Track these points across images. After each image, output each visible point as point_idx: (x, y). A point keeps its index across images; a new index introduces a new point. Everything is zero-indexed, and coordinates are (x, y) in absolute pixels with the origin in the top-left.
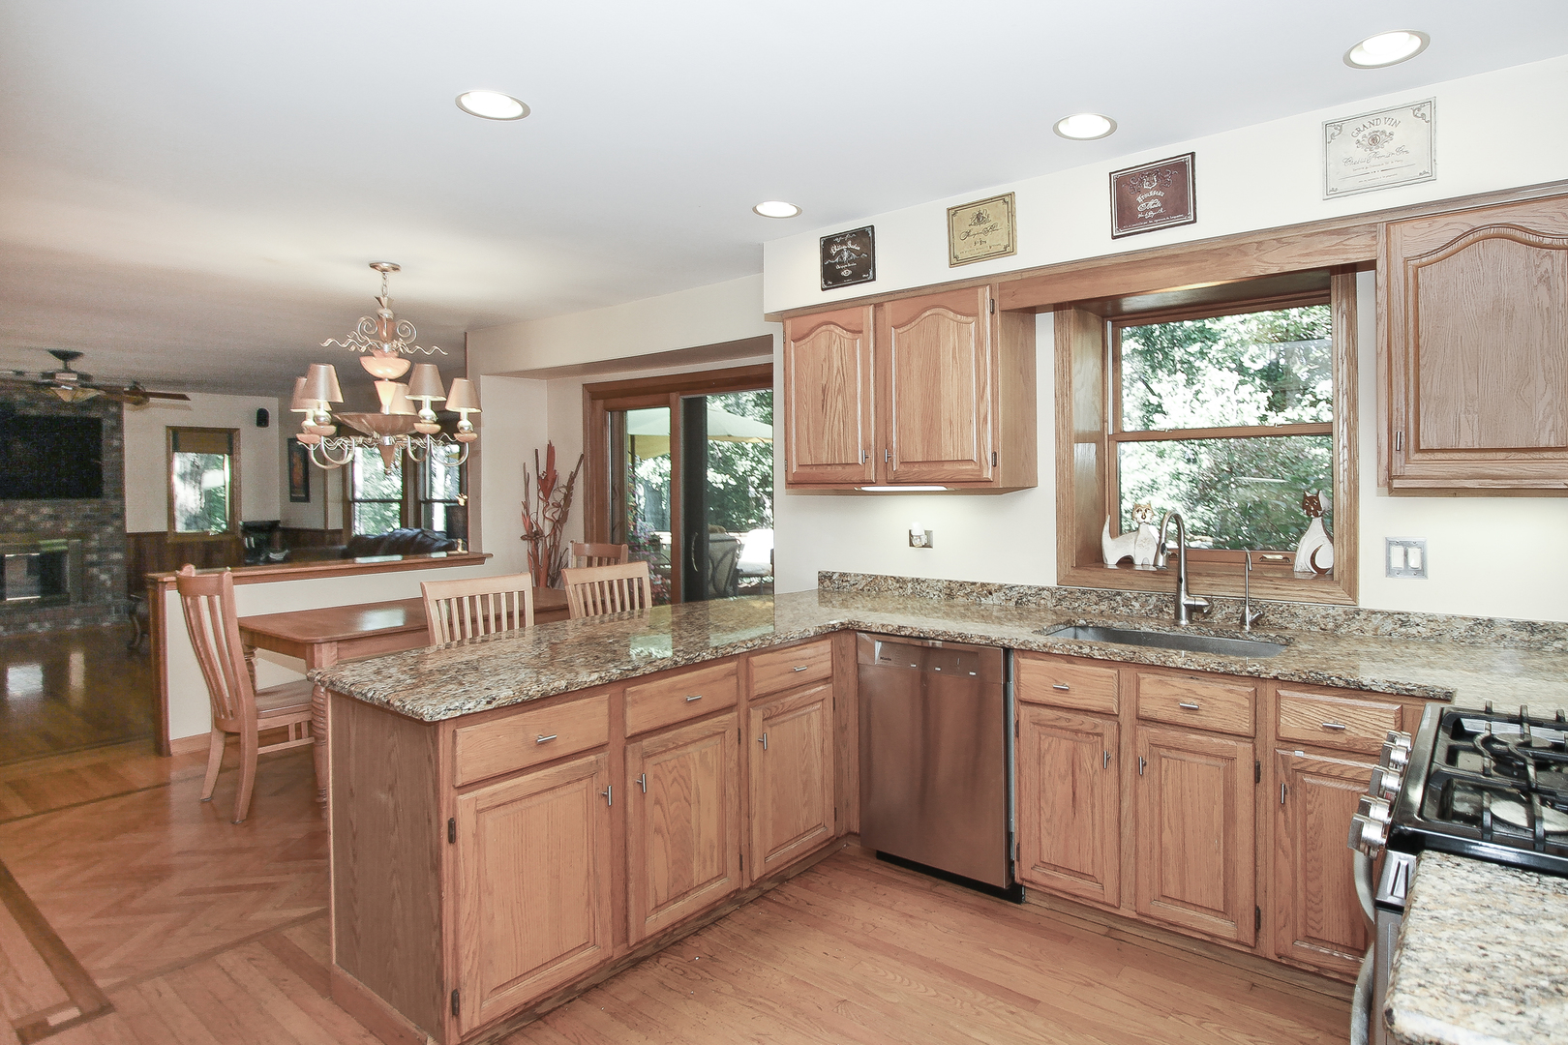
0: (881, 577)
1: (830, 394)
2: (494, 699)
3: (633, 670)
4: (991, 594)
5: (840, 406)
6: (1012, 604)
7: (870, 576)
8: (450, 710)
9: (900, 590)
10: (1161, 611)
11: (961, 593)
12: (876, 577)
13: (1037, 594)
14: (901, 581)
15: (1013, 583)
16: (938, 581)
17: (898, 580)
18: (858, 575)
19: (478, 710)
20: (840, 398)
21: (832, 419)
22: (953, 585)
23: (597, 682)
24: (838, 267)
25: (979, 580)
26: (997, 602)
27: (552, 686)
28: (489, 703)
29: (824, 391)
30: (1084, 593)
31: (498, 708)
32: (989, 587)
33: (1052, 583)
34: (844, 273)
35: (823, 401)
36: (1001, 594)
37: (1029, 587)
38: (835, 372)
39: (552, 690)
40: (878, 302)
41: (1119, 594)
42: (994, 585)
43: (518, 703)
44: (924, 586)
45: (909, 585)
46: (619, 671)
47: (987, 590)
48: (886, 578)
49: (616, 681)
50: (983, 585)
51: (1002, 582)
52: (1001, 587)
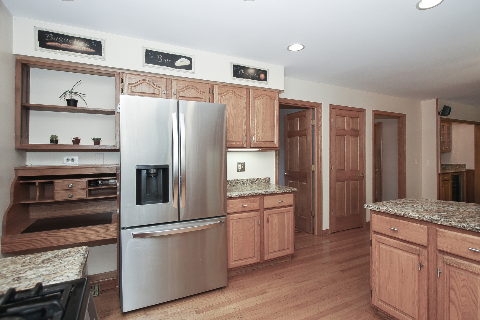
2: (379, 208)
3: (436, 220)
8: (367, 206)
19: (374, 210)
23: (417, 218)
27: (398, 212)
28: (377, 209)
31: (380, 212)
39: (398, 213)
43: (386, 213)
46: (428, 218)
49: (426, 221)
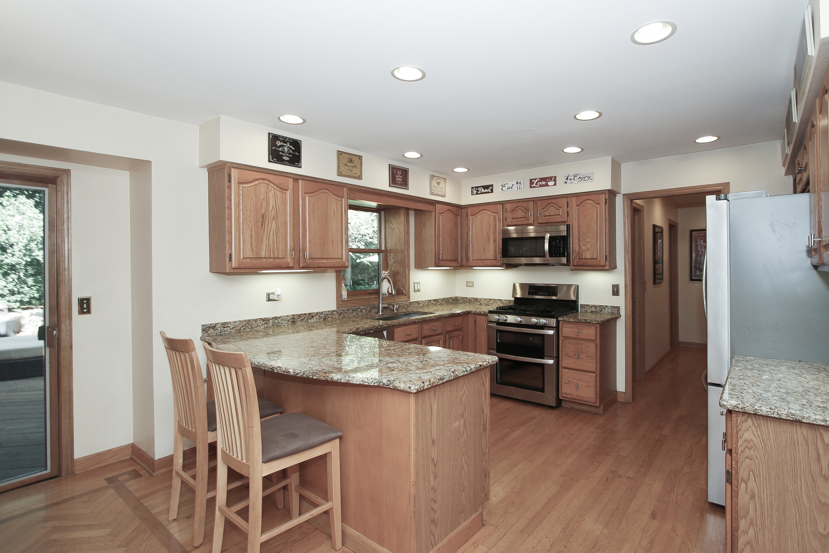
0: (253, 320)
1: (267, 219)
4: (313, 317)
5: (274, 226)
6: (322, 320)
7: (245, 321)
9: (266, 325)
10: (371, 312)
11: (299, 320)
12: (250, 321)
13: (332, 314)
14: (266, 320)
15: (322, 311)
16: (287, 316)
17: (263, 320)
18: (236, 322)
20: (274, 222)
21: (268, 233)
22: (295, 317)
24: (281, 153)
25: (308, 312)
26: (315, 320)
29: (263, 217)
30: (348, 310)
32: (312, 314)
33: (335, 308)
34: (285, 158)
35: (263, 222)
36: (317, 317)
37: (329, 311)
38: (271, 208)
40: (296, 178)
41: (359, 308)
42: (314, 313)
44: (279, 320)
45: (271, 321)
47: (311, 316)
48: (256, 320)
50: (310, 314)
51: (318, 311)
52: (317, 313)
